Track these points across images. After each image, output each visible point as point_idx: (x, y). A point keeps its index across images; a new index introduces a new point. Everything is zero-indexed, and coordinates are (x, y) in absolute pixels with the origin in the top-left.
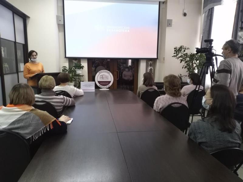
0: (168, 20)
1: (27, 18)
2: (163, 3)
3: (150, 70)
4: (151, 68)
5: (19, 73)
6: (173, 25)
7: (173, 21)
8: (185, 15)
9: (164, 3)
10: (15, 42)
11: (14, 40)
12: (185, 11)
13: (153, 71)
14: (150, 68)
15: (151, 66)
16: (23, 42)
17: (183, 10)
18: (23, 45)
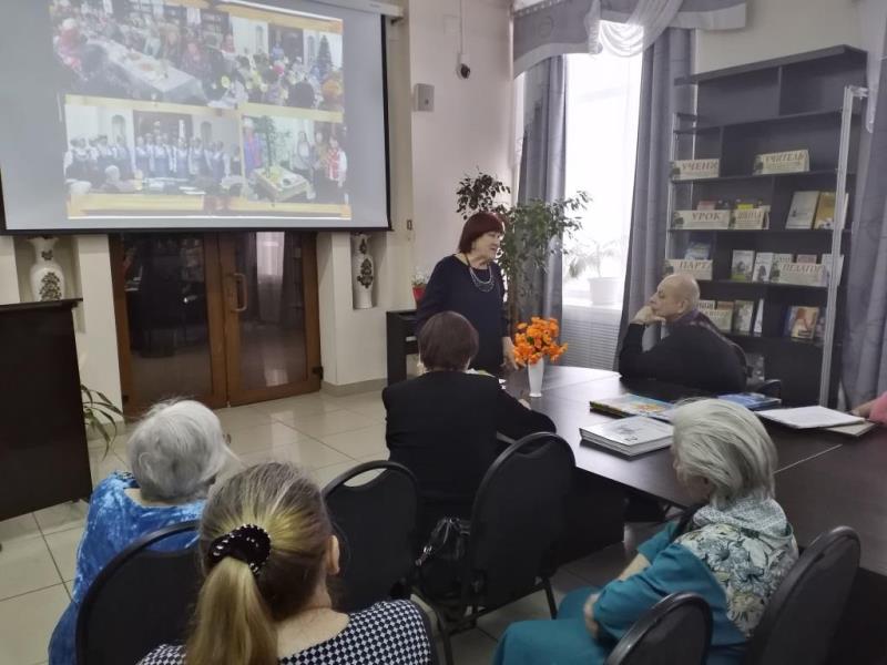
0: (420, 85)
2: (394, 21)
3: (363, 265)
4: (367, 260)
6: (436, 107)
7: (435, 91)
8: (465, 72)
9: (397, 24)
12: (466, 61)
13: (372, 270)
14: (361, 259)
15: (364, 252)
17: (459, 56)
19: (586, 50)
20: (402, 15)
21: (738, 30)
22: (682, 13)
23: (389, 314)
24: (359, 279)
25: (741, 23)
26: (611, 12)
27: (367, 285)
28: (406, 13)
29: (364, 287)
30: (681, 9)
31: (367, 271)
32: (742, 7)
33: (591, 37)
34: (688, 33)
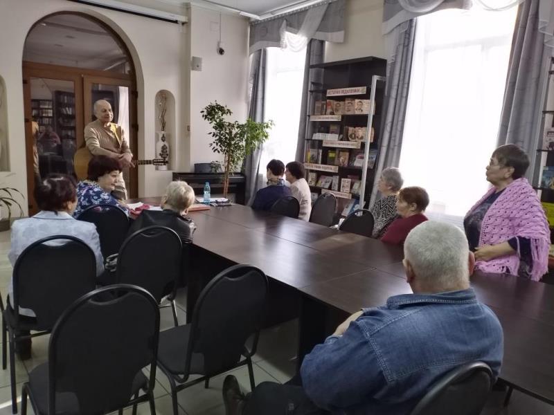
0: (194, 58)
2: (183, 24)
3: (162, 147)
4: (164, 145)
6: (202, 69)
7: (203, 61)
8: (221, 52)
9: (185, 25)
12: (222, 46)
13: (168, 150)
14: (161, 144)
15: (163, 141)
17: (219, 43)
19: (279, 46)
20: (187, 21)
21: (340, 43)
22: (318, 32)
23: (174, 173)
24: (161, 154)
25: (342, 41)
26: (291, 28)
28: (190, 19)
30: (317, 30)
31: (165, 151)
32: (343, 32)
33: (282, 39)
34: (322, 43)
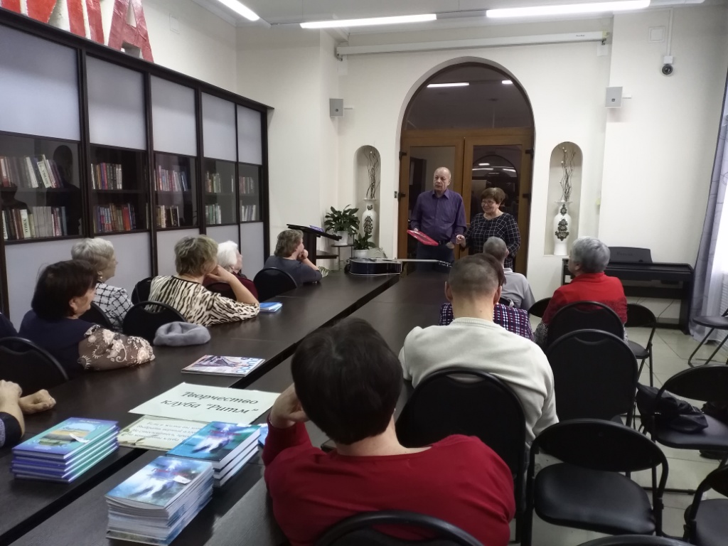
1: (268, 111)
2: (603, 41)
3: (560, 224)
4: (564, 220)
5: (242, 225)
8: (667, 70)
10: (237, 163)
11: (234, 159)
12: (668, 60)
13: (568, 227)
14: (559, 218)
15: (563, 213)
16: (257, 161)
18: (259, 166)
20: (606, 37)
23: (564, 261)
24: (557, 234)
27: (562, 238)
28: (610, 34)
29: (559, 240)
31: (563, 228)
